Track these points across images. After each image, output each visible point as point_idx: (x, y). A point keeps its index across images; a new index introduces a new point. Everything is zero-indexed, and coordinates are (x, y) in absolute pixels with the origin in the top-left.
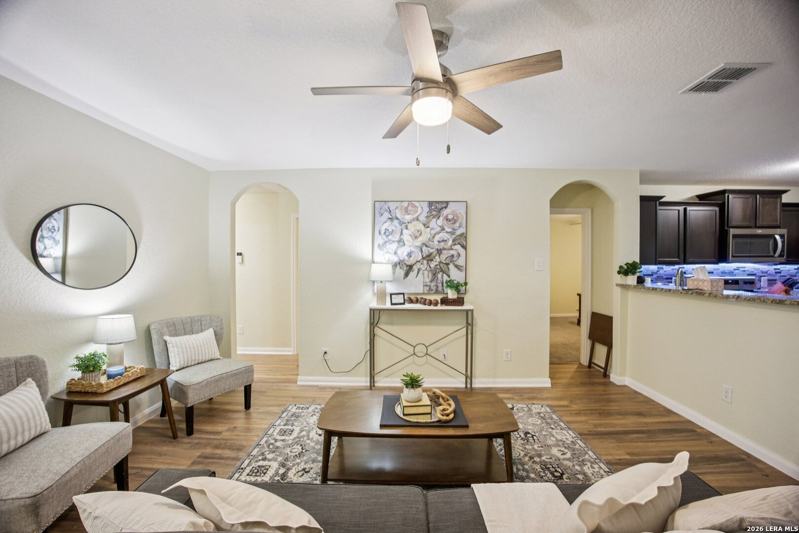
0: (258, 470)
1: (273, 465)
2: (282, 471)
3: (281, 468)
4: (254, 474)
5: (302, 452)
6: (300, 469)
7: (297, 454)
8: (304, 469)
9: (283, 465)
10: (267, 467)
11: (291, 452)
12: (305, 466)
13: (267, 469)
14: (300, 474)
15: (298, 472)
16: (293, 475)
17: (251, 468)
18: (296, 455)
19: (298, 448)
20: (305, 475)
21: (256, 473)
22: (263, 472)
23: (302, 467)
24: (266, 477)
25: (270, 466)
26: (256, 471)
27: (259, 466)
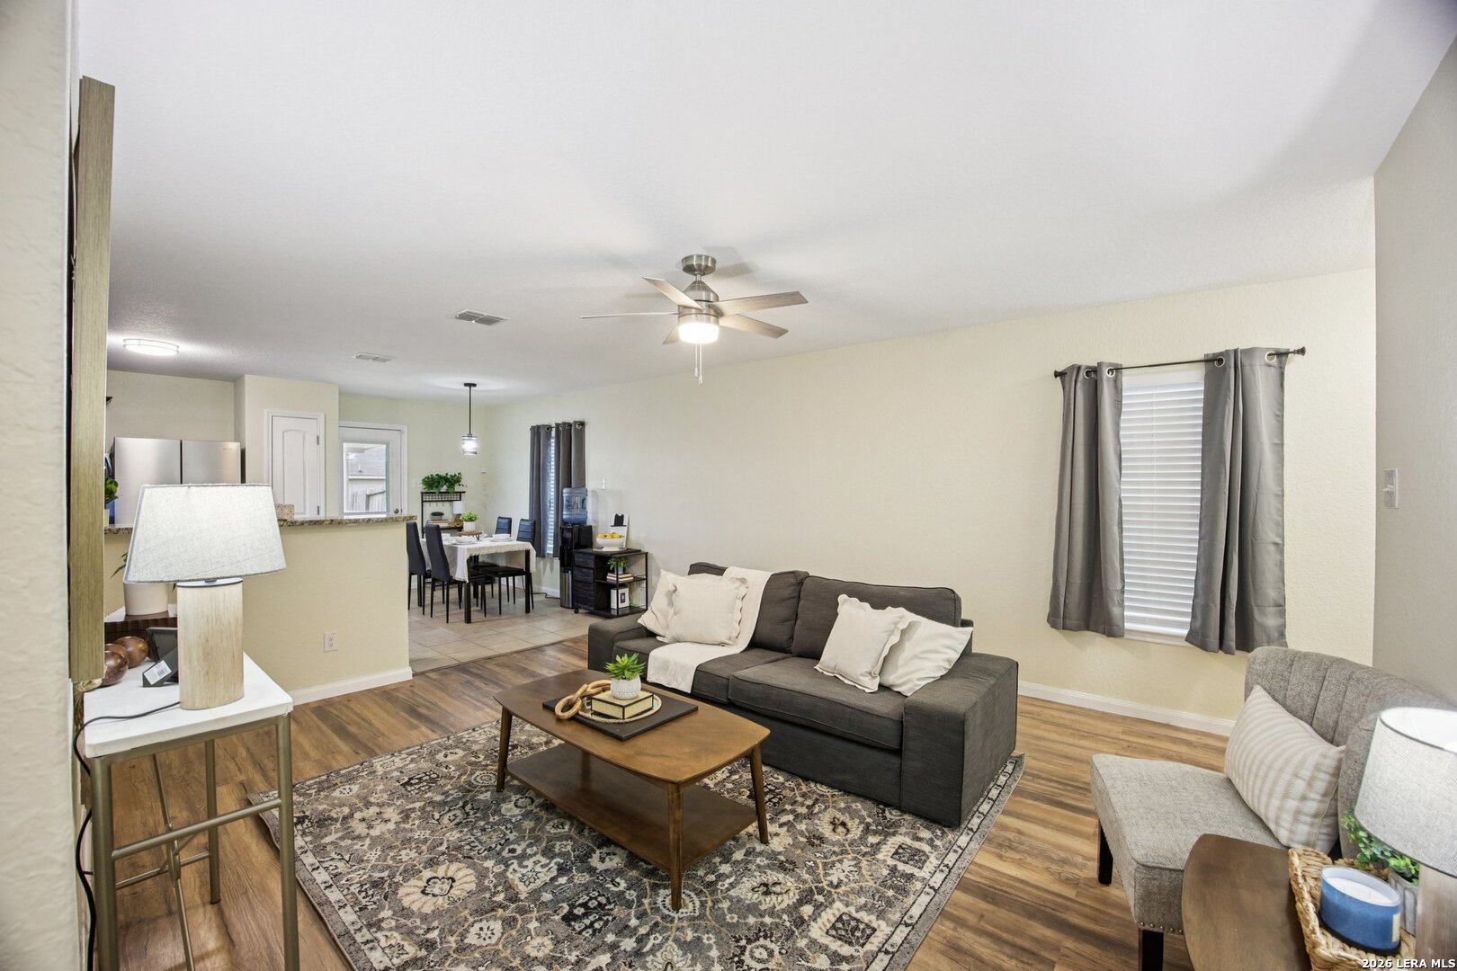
0: (853, 935)
1: (819, 932)
2: (807, 910)
3: (806, 918)
4: (861, 926)
5: (749, 941)
6: (774, 897)
7: (762, 941)
8: (767, 893)
9: (800, 922)
10: (834, 933)
11: (771, 954)
12: (762, 898)
13: (833, 927)
14: (777, 889)
15: (781, 893)
16: (791, 894)
17: (868, 947)
18: (765, 937)
19: (752, 957)
20: (771, 882)
21: (857, 928)
22: (843, 924)
23: (768, 899)
24: (839, 910)
25: (827, 933)
26: (858, 934)
27: (850, 944)
